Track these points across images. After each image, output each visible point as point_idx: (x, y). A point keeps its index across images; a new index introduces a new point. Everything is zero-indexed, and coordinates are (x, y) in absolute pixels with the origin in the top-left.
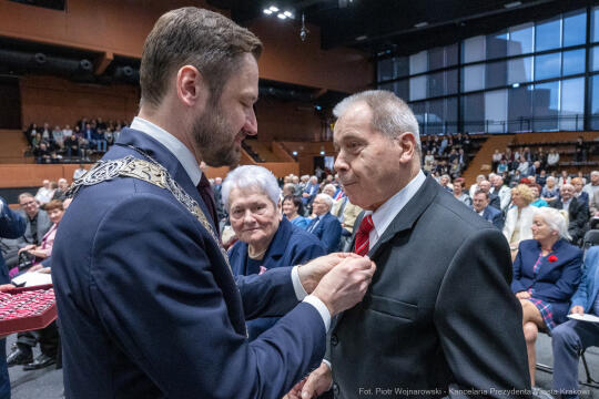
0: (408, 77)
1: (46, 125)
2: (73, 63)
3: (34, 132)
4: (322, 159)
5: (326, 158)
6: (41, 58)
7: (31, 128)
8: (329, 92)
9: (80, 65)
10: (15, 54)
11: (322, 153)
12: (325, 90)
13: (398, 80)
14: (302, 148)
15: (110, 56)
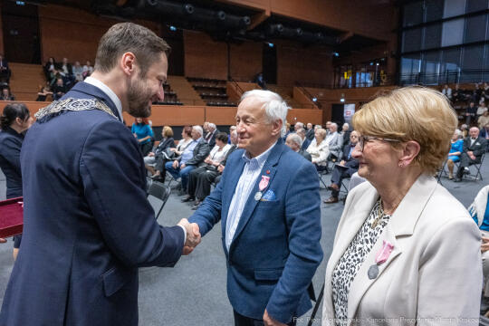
0: (441, 21)
1: (65, 60)
4: (342, 106)
5: (345, 106)
8: (355, 36)
11: (342, 100)
12: (350, 34)
13: (429, 24)
14: (321, 95)
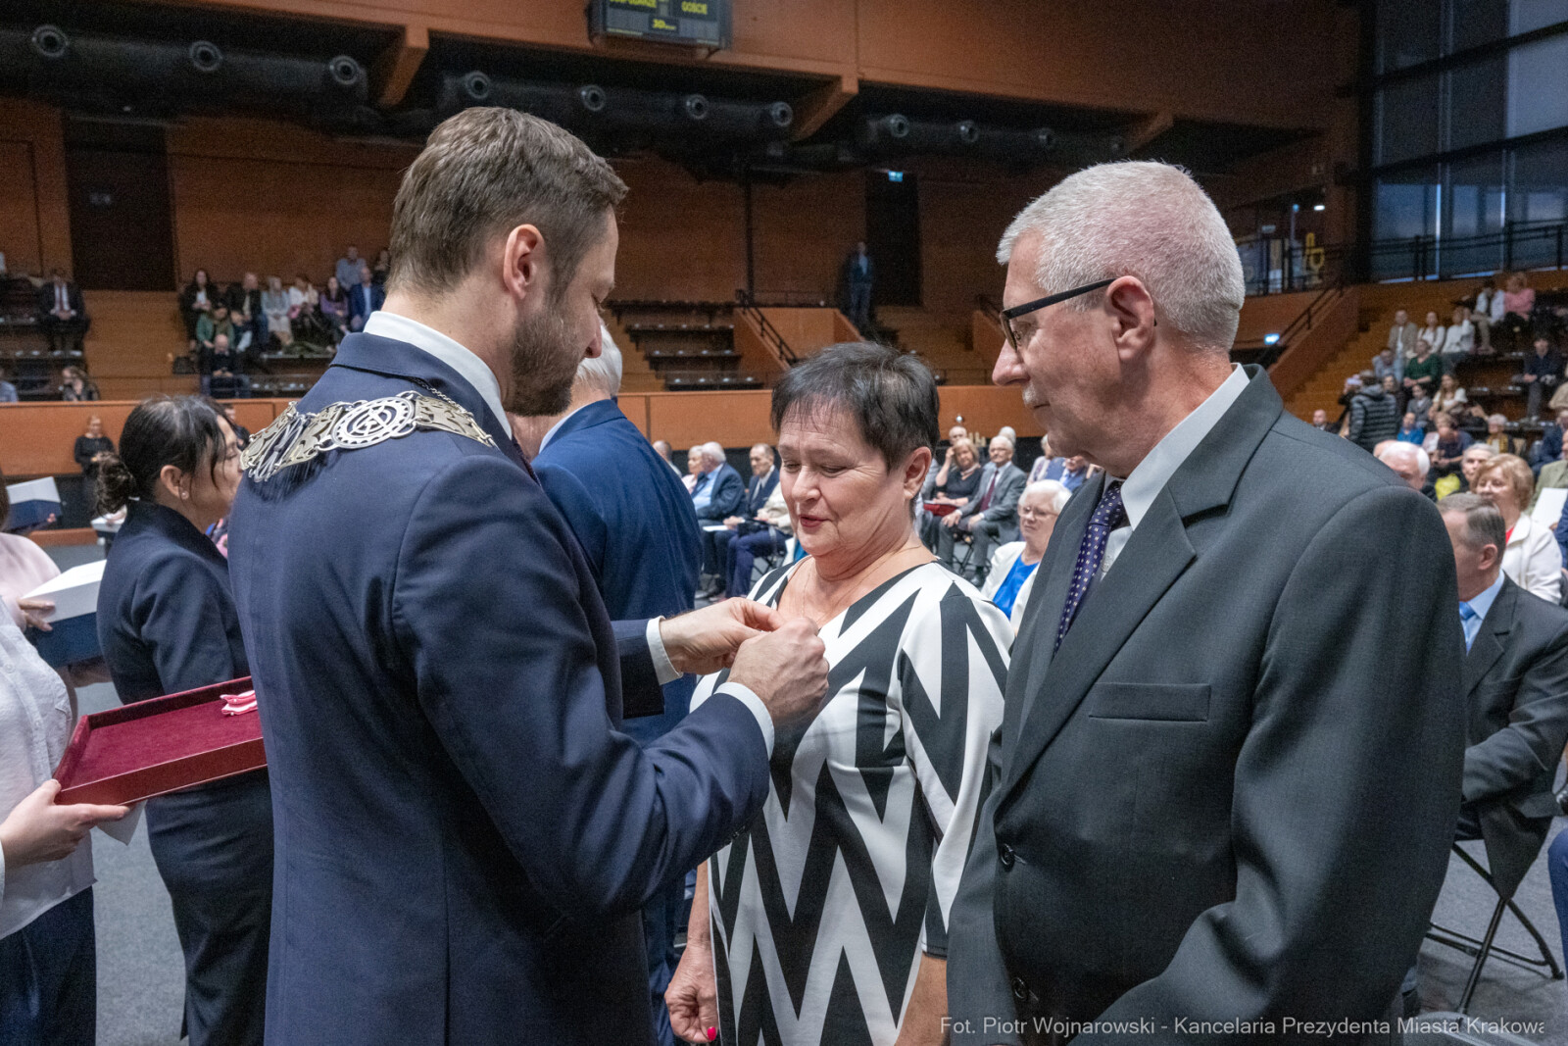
0: (1502, 47)
2: (306, 70)
3: (202, 298)
6: (206, 57)
7: (194, 288)
9: (328, 76)
10: (131, 48)
15: (417, 39)
